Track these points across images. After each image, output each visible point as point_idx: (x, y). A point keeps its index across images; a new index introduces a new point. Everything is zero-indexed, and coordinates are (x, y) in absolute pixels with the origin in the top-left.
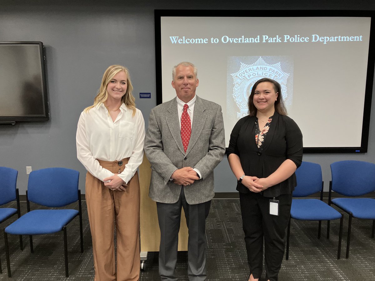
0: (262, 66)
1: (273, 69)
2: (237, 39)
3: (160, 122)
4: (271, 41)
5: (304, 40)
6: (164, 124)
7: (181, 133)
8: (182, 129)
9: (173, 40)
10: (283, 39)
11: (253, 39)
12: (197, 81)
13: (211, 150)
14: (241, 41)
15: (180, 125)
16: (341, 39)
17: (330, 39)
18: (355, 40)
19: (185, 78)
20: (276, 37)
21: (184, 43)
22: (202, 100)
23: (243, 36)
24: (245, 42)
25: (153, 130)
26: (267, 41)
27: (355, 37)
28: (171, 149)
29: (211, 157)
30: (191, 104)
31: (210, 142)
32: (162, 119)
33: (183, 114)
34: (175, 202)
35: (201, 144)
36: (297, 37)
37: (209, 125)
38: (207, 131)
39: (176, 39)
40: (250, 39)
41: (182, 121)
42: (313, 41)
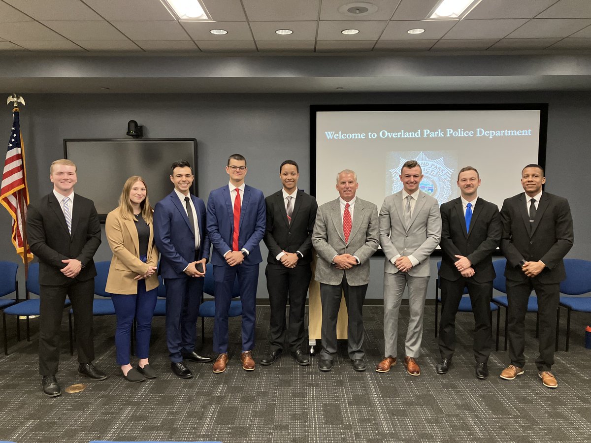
0: (423, 162)
1: (435, 164)
2: (396, 134)
3: (326, 218)
4: (432, 135)
5: (468, 134)
6: (329, 219)
7: (344, 227)
8: (344, 223)
9: (329, 136)
10: (445, 134)
11: (413, 133)
12: (357, 185)
13: (368, 241)
14: (401, 135)
15: (343, 220)
16: (508, 133)
17: (496, 133)
18: (523, 134)
19: (347, 183)
20: (438, 131)
21: (340, 138)
22: (361, 200)
23: (403, 131)
24: (405, 136)
25: (320, 224)
26: (428, 135)
27: (523, 131)
28: (335, 240)
29: (368, 247)
30: (352, 203)
31: (367, 234)
32: (328, 215)
33: (345, 211)
34: (338, 284)
35: (359, 236)
36: (461, 131)
37: (366, 221)
38: (365, 226)
39: (332, 135)
40: (411, 133)
41: (344, 217)
42: (478, 135)
